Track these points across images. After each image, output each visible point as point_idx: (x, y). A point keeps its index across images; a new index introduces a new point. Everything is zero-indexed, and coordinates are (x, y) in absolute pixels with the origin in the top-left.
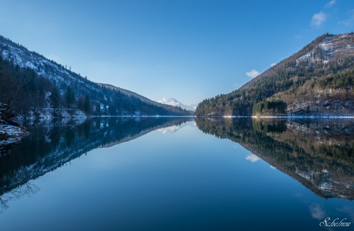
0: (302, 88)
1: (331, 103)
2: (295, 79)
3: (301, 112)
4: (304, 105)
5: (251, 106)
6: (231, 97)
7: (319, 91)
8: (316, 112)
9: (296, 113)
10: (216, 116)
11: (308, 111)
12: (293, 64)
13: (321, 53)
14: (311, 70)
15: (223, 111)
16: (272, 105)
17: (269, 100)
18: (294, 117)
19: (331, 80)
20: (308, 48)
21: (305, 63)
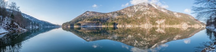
0: (84, 21)
1: (89, 24)
2: (82, 19)
3: (84, 25)
4: (84, 24)
5: (74, 24)
6: (69, 22)
7: (87, 21)
8: (86, 26)
9: (83, 26)
10: (66, 27)
11: (85, 25)
12: (82, 16)
13: (87, 14)
14: (85, 17)
15: (68, 25)
16: (78, 24)
17: (77, 23)
18: (82, 26)
19: (89, 19)
20: (85, 13)
21: (84, 16)
